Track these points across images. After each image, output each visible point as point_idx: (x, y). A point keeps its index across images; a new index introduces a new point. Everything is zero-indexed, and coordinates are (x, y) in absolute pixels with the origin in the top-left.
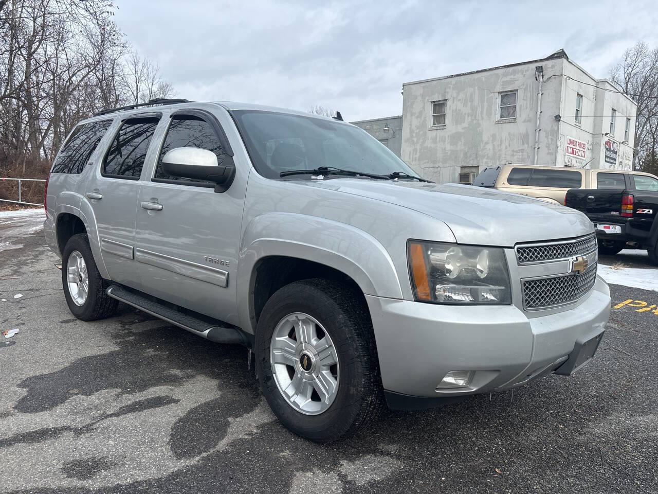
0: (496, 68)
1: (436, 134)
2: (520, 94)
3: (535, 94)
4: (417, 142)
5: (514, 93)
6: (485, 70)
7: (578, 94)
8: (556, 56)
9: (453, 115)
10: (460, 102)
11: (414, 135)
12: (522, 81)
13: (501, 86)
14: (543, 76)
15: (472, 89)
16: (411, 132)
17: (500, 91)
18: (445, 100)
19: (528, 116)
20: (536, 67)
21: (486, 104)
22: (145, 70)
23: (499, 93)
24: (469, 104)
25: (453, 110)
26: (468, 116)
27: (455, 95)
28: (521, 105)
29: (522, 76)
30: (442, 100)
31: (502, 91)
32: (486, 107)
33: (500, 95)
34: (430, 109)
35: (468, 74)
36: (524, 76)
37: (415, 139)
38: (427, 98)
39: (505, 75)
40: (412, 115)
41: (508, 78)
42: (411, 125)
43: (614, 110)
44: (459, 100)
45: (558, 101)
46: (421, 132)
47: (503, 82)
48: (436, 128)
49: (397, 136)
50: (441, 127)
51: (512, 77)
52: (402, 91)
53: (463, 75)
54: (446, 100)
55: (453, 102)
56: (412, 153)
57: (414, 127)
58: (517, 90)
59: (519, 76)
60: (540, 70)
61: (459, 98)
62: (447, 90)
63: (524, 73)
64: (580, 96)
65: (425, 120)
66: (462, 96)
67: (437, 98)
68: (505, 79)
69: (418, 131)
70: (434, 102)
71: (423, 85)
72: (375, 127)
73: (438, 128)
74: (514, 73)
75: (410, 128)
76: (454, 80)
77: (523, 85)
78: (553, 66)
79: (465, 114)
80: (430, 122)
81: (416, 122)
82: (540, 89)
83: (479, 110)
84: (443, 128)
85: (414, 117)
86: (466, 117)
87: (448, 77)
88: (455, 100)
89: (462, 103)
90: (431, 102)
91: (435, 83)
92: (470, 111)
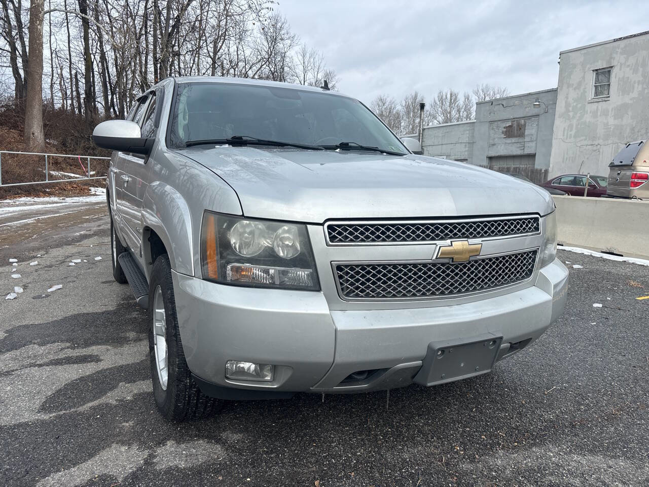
1: (598, 107)
4: (574, 117)
9: (619, 84)
10: (628, 69)
11: (571, 109)
16: (567, 105)
18: (610, 67)
22: (312, 60)
24: (641, 69)
25: (619, 78)
26: (638, 85)
27: (622, 60)
30: (607, 68)
34: (591, 78)
35: (641, 34)
37: (571, 114)
38: (588, 66)
40: (568, 87)
42: (567, 98)
44: (629, 66)
46: (579, 105)
48: (598, 100)
49: (550, 111)
50: (604, 99)
52: (559, 60)
53: (635, 36)
54: (612, 67)
55: (620, 70)
56: (566, 128)
57: (570, 100)
61: (628, 63)
62: (614, 55)
65: (585, 92)
66: (631, 61)
67: (600, 65)
69: (575, 104)
70: (597, 70)
71: (583, 52)
72: (525, 102)
73: (600, 100)
75: (566, 102)
76: (623, 43)
79: (635, 82)
80: (591, 94)
81: (573, 95)
84: (606, 99)
85: (571, 89)
86: (636, 85)
87: (615, 41)
88: (623, 66)
89: (630, 69)
90: (593, 71)
91: (599, 48)
92: (641, 79)
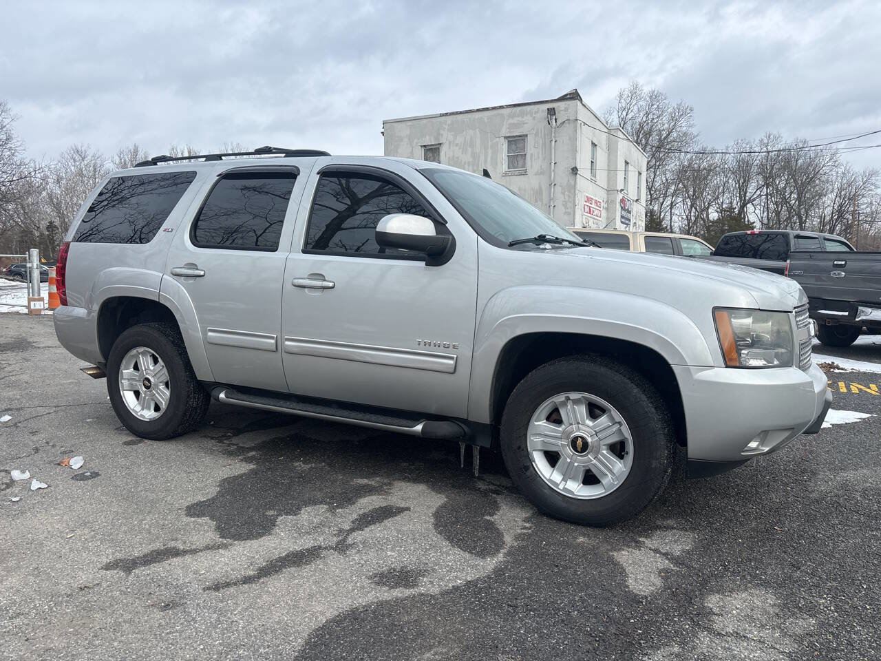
0: (500, 107)
2: (530, 141)
3: (548, 141)
5: (523, 137)
6: (487, 109)
7: (593, 143)
8: (568, 96)
10: (457, 148)
12: (531, 123)
13: (508, 130)
14: (556, 119)
15: (471, 132)
17: (507, 135)
18: (438, 144)
19: (541, 166)
20: (548, 109)
21: (490, 151)
23: (505, 138)
24: (470, 150)
25: (449, 158)
26: (469, 166)
27: (451, 137)
28: (532, 155)
29: (531, 118)
30: (436, 145)
31: (509, 135)
32: (490, 155)
33: (507, 141)
34: (420, 155)
35: (467, 112)
36: (534, 118)
38: (416, 141)
39: (512, 116)
41: (515, 120)
43: (627, 163)
44: (457, 145)
45: (574, 151)
47: (510, 124)
51: (520, 119)
52: (383, 130)
53: (461, 113)
54: (440, 144)
55: (450, 148)
58: (527, 135)
59: (527, 118)
60: (552, 112)
61: (457, 142)
62: (442, 132)
63: (534, 115)
64: (594, 145)
66: (459, 140)
67: (429, 141)
68: (511, 121)
70: (425, 146)
71: (409, 123)
74: (522, 114)
76: (449, 119)
77: (533, 129)
78: (566, 109)
79: (465, 163)
82: (553, 135)
83: (482, 158)
87: (442, 115)
88: (452, 145)
89: (460, 149)
90: (421, 146)
91: (425, 121)
92: (471, 160)
